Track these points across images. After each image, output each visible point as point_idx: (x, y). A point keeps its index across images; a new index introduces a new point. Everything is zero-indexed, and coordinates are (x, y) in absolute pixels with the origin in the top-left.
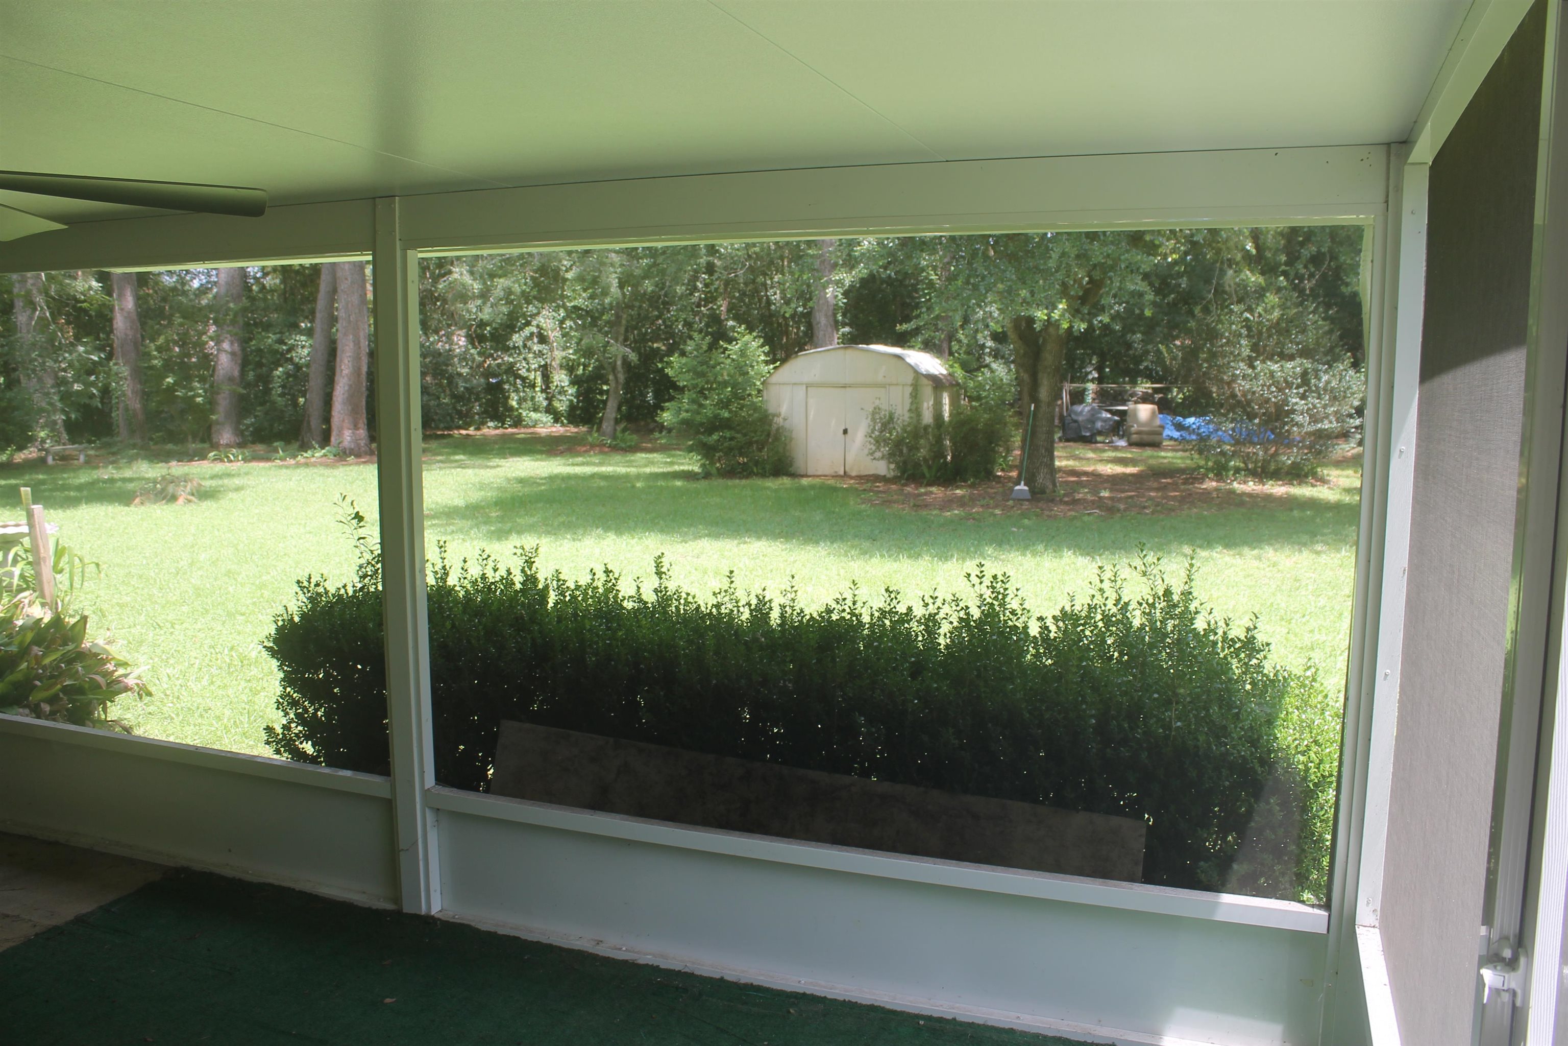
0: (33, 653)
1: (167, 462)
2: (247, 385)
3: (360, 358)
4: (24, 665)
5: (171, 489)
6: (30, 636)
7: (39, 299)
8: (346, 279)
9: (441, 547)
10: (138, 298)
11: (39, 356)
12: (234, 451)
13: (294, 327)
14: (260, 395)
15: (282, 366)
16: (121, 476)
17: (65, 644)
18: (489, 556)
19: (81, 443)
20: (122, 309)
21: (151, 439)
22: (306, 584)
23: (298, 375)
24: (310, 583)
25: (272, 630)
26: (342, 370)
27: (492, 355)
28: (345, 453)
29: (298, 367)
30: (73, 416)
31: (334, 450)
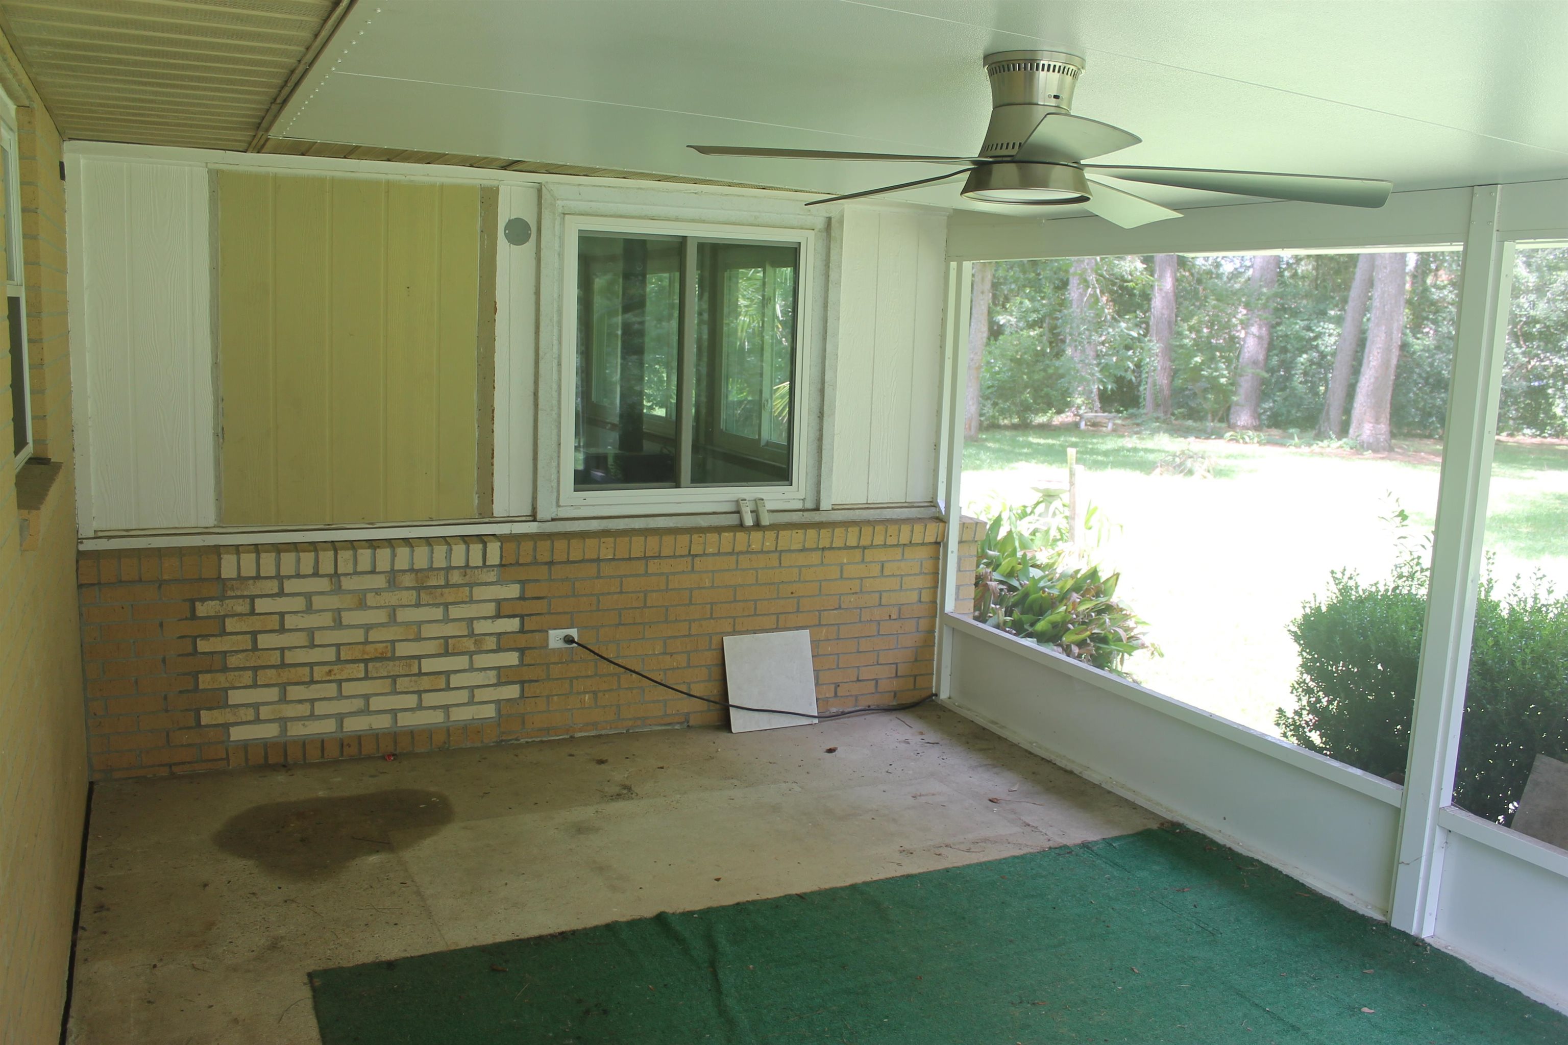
0: (1072, 599)
1: (1186, 437)
2: (1272, 371)
3: (1391, 350)
4: (1063, 608)
5: (1189, 463)
6: (1070, 584)
7: (1092, 278)
8: (1385, 268)
9: (1489, 558)
10: (1177, 281)
11: (1087, 329)
12: (1250, 433)
13: (1322, 314)
14: (1281, 380)
15: (1307, 353)
16: (1144, 447)
17: (1097, 595)
18: (1544, 576)
19: (1110, 412)
20: (1161, 290)
21: (1173, 414)
22: (1339, 575)
23: (1323, 362)
24: (1344, 575)
25: (1299, 615)
26: (1369, 362)
27: (1537, 356)
28: (1362, 446)
29: (1323, 356)
30: (1110, 387)
31: (1351, 442)
